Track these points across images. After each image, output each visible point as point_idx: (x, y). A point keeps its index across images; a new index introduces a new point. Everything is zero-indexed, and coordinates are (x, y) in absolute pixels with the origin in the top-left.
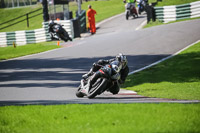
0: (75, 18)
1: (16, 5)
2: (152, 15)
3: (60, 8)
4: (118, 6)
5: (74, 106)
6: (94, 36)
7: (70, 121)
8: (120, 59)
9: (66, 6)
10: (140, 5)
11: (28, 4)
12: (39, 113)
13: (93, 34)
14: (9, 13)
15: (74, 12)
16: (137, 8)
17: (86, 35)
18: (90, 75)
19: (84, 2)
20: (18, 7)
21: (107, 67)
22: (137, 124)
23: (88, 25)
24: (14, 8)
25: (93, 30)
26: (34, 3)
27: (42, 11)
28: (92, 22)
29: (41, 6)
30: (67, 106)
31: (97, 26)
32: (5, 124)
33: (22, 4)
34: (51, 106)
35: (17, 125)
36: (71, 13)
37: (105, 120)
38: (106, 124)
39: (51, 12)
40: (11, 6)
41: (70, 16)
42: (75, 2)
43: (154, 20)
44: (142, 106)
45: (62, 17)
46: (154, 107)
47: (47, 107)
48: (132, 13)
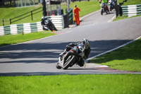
0: (65, 14)
1: (24, 5)
2: (120, 12)
3: (54, 7)
4: (95, 5)
5: (64, 76)
6: (78, 27)
7: (62, 87)
8: (84, 42)
9: (59, 5)
10: (111, 4)
11: (32, 4)
12: (40, 81)
13: (78, 25)
15: (64, 10)
16: (109, 7)
17: (72, 26)
18: (65, 54)
19: (71, 2)
20: (25, 7)
21: (75, 48)
22: (109, 89)
23: (74, 19)
25: (78, 22)
26: (36, 4)
27: (42, 9)
28: (77, 17)
29: (41, 6)
30: (59, 76)
31: (80, 19)
32: (16, 89)
33: (28, 4)
34: (48, 76)
35: (24, 90)
36: (62, 11)
37: (86, 86)
38: (87, 89)
39: (48, 10)
40: (20, 6)
41: (62, 13)
42: (65, 3)
43: (121, 15)
44: (113, 76)
45: (56, 14)
46: (121, 77)
47: (46, 77)
48: (105, 10)
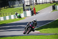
14: (15, 9)
24: (17, 8)
45: (28, 10)
